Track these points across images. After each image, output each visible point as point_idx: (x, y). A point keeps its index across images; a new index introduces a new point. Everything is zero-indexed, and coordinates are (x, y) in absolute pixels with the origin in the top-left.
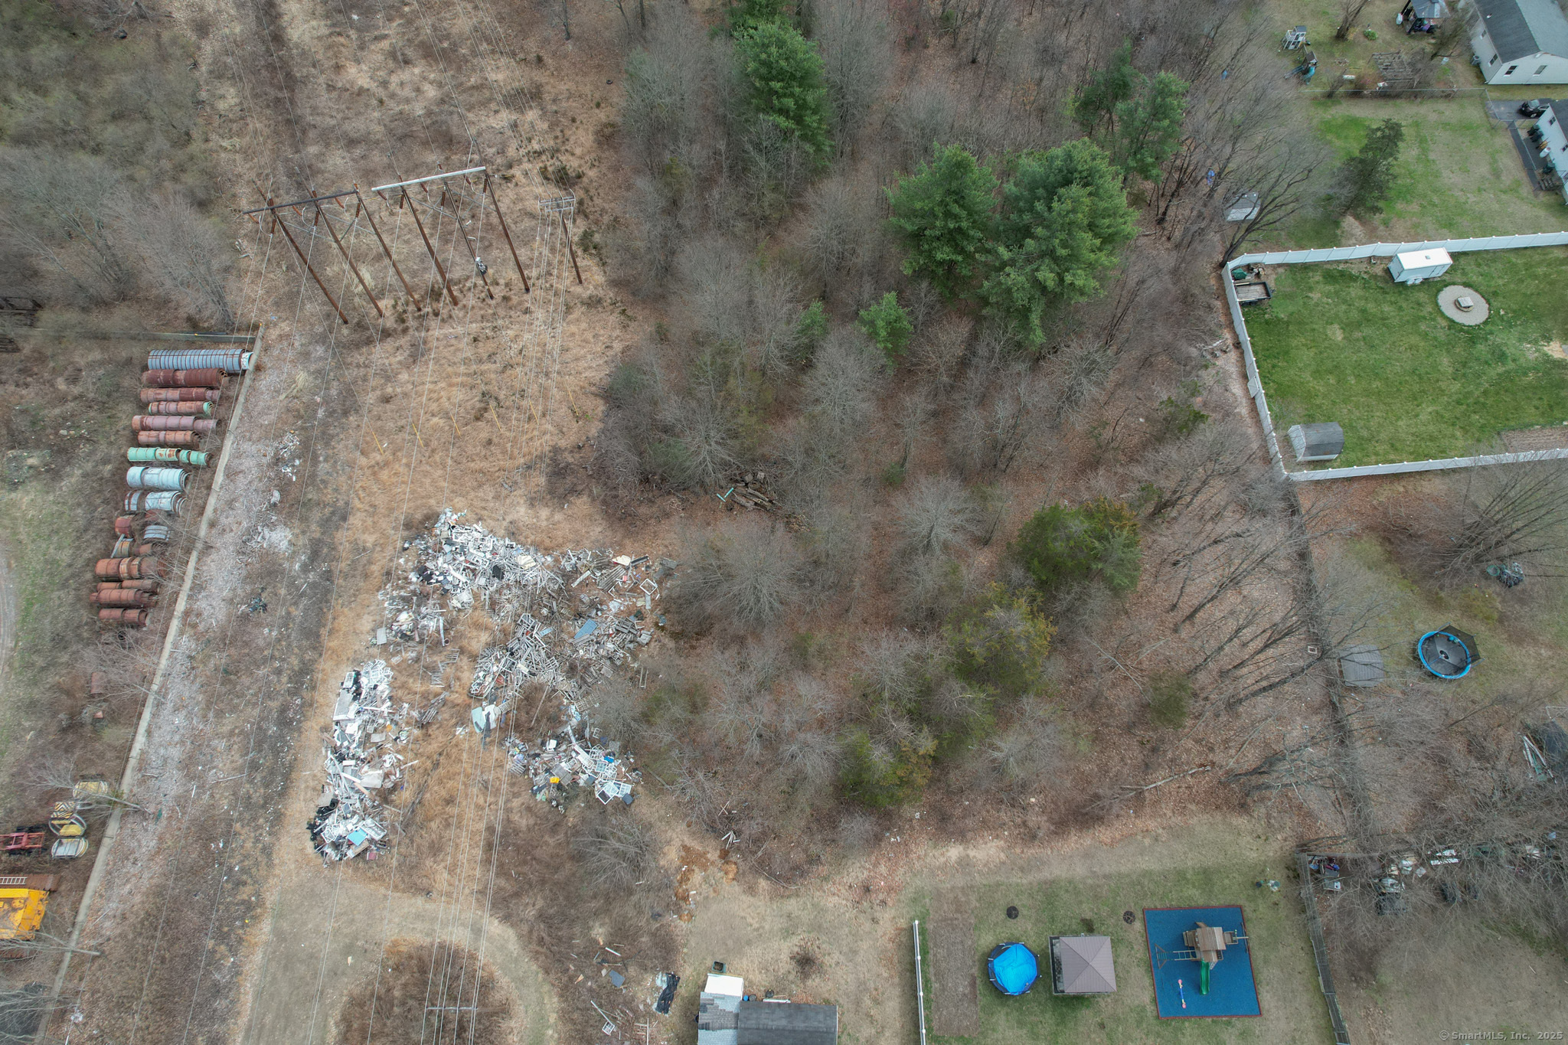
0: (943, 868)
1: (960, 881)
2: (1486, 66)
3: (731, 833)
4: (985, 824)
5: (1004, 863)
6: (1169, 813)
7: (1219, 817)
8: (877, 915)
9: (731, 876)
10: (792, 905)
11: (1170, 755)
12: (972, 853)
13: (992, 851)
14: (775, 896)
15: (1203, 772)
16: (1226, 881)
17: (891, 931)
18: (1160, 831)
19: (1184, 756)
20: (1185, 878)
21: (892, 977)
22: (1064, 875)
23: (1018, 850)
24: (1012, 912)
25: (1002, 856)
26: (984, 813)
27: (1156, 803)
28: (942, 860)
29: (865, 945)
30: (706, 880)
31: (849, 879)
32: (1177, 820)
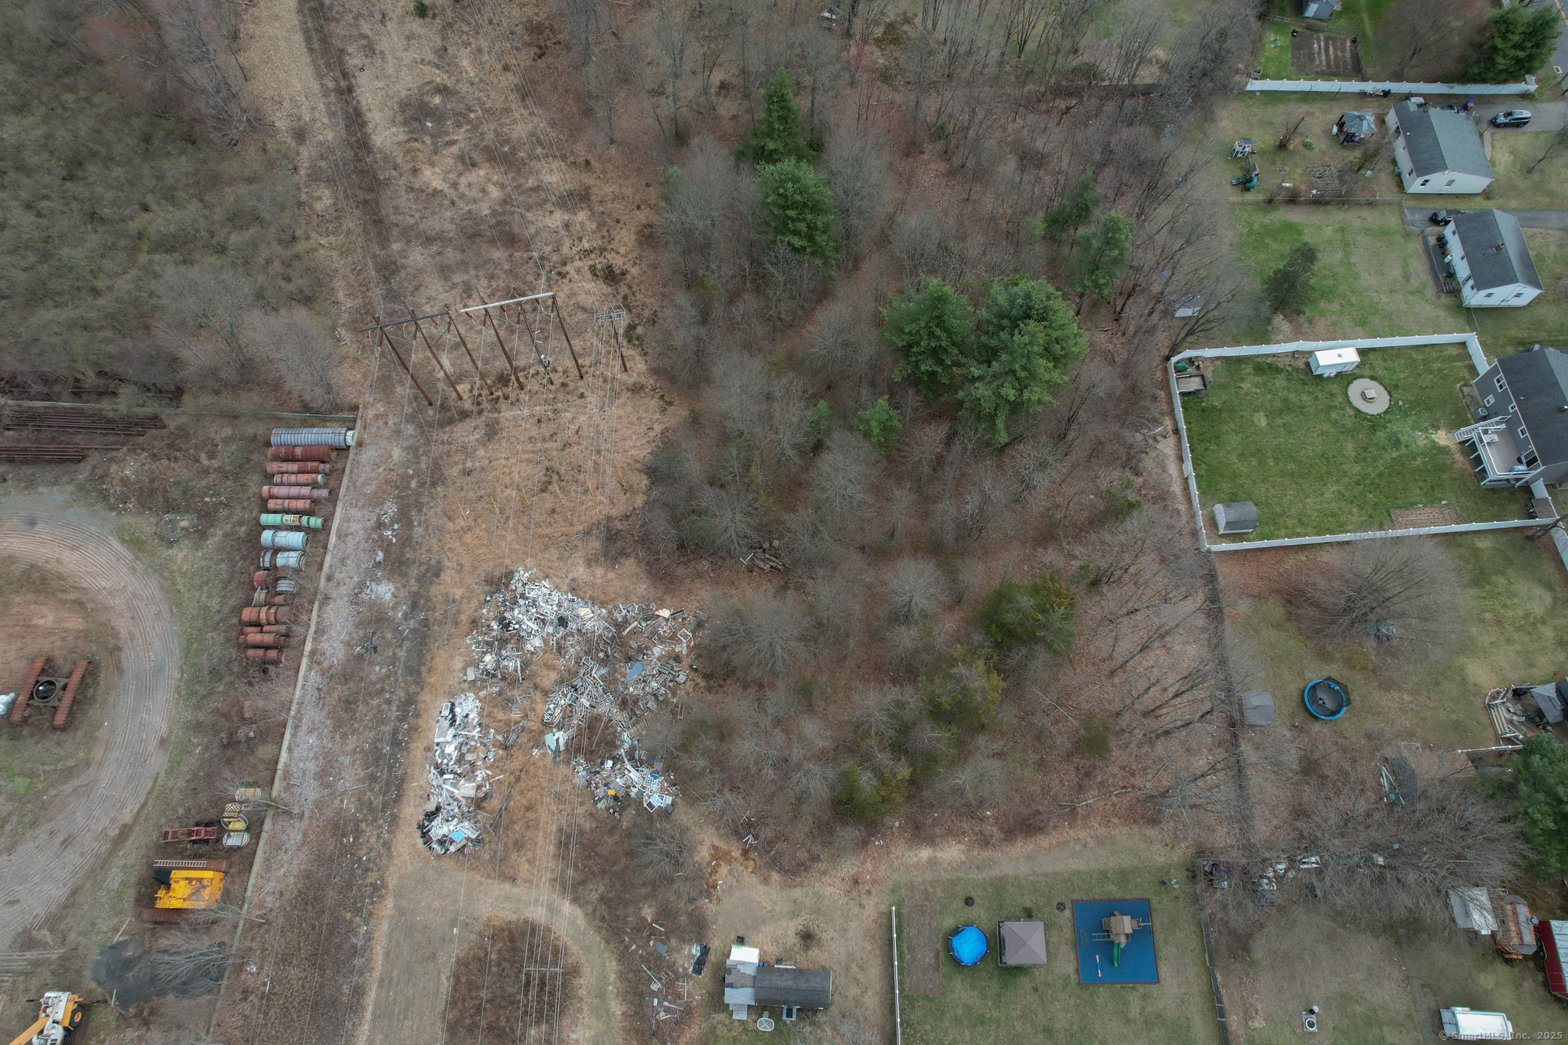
0: (916, 866)
1: (929, 876)
2: (1405, 177)
3: (750, 836)
4: (950, 833)
5: (964, 863)
6: (1096, 825)
7: (1136, 829)
8: (864, 902)
9: (750, 870)
10: (797, 893)
11: (1099, 779)
12: (939, 855)
13: (955, 853)
14: (784, 886)
15: (1125, 793)
16: (1139, 880)
17: (874, 915)
18: (1089, 839)
19: (1111, 780)
20: (1107, 877)
21: (874, 950)
22: (1011, 873)
23: (975, 853)
24: (969, 901)
25: (963, 857)
26: (949, 823)
27: (1086, 817)
28: (915, 859)
29: (854, 925)
30: (730, 872)
31: (842, 874)
32: (1103, 831)
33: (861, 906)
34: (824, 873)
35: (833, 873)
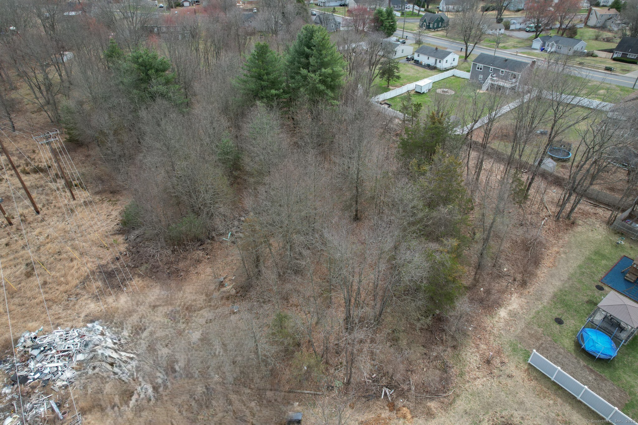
1: (522, 325)
3: (384, 389)
4: (501, 293)
5: (528, 302)
6: (556, 242)
7: (572, 232)
8: (507, 372)
9: (409, 416)
10: (461, 405)
12: (510, 308)
13: (518, 301)
14: (447, 406)
15: (547, 221)
17: (524, 375)
19: (533, 221)
24: (559, 321)
25: (524, 300)
26: (494, 288)
27: (547, 241)
28: (502, 320)
29: (521, 395)
32: (562, 242)
33: (510, 376)
34: (462, 374)
35: (467, 369)
